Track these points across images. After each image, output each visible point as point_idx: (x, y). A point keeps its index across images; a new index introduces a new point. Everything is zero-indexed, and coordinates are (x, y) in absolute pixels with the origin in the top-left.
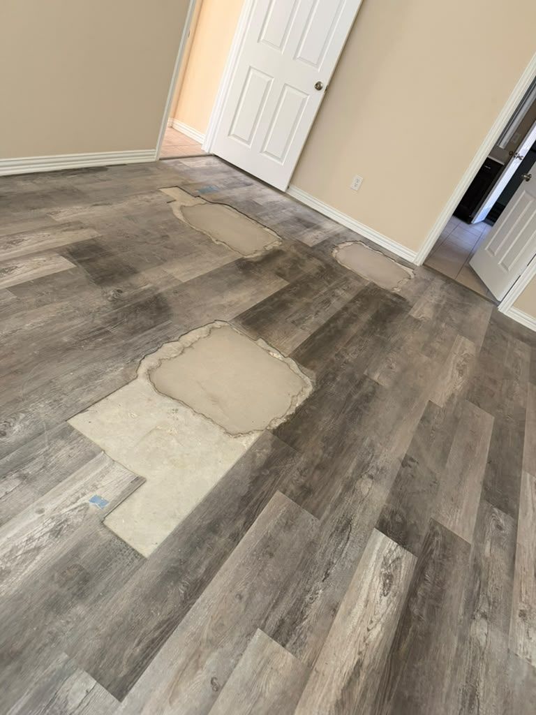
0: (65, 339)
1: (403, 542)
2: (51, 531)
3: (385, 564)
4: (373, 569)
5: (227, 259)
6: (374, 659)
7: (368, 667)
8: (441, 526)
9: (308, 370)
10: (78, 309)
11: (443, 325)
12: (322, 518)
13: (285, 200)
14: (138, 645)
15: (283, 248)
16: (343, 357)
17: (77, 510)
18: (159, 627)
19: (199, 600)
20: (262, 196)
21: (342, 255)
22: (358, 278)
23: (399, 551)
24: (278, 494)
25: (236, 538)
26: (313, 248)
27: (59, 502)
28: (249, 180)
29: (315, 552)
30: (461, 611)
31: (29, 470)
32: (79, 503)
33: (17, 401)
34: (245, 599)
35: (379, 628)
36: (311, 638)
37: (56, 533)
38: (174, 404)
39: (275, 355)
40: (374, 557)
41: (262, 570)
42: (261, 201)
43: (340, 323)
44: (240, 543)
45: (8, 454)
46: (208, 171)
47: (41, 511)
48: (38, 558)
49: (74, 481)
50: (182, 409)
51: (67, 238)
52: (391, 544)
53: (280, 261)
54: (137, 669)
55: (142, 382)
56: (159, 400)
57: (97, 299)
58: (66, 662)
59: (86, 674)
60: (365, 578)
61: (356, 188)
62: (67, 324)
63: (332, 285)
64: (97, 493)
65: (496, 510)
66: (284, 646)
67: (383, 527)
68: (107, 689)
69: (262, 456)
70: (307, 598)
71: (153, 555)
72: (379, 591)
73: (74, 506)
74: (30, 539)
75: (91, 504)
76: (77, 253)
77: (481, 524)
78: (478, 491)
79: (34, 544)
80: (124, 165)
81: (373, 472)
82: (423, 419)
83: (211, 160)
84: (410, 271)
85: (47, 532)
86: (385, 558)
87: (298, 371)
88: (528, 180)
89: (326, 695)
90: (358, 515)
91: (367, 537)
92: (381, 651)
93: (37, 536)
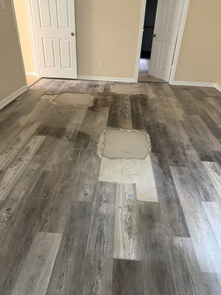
0: (70, 159)
1: (210, 160)
2: (128, 210)
3: (212, 168)
4: (211, 171)
5: (85, 110)
8: (215, 151)
9: (141, 130)
10: (63, 149)
11: (161, 97)
12: (187, 166)
13: (80, 81)
14: (180, 223)
15: (96, 97)
16: (146, 121)
17: (128, 201)
18: (180, 216)
19: (181, 203)
20: (72, 84)
21: (114, 90)
22: (126, 95)
23: (212, 163)
24: (170, 167)
25: (173, 184)
26: (104, 93)
27: (122, 202)
28: (63, 81)
29: (194, 175)
31: (105, 199)
32: (126, 199)
33: (78, 184)
34: (191, 197)
36: (215, 196)
37: (130, 210)
38: (120, 160)
39: (129, 131)
40: (208, 168)
41: (187, 188)
42: (73, 86)
43: (135, 112)
44: (175, 185)
45: (94, 198)
46: (47, 84)
47: (120, 207)
48: (133, 219)
49: (119, 194)
50: (123, 160)
51: (33, 129)
52: (209, 163)
53: (99, 102)
54: (186, 228)
55: (104, 159)
56: (113, 161)
57: (63, 142)
58: (169, 237)
59: (176, 237)
60: (211, 175)
61: (103, 65)
62: (65, 155)
63: (121, 101)
64: (128, 194)
66: (211, 201)
67: (203, 160)
68: (184, 237)
69: (156, 159)
70: (204, 187)
71: (159, 200)
72: (217, 175)
73: (126, 201)
74: (126, 216)
75: (130, 198)
76: (42, 131)
78: (214, 137)
79: (128, 216)
80: (20, 96)
81: (186, 147)
82: (183, 126)
83: (43, 79)
84: (136, 85)
85: (128, 212)
86: (210, 167)
87: (139, 132)
90: (194, 160)
91: (202, 164)
93: (127, 214)
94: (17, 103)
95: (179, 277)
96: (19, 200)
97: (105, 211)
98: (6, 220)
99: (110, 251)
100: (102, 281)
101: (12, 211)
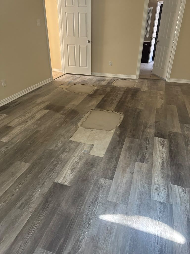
0: (58, 125)
1: (163, 137)
2: (79, 159)
3: (160, 143)
4: (158, 144)
5: (85, 96)
6: (166, 159)
7: (166, 161)
8: (172, 132)
9: (120, 112)
10: (56, 119)
11: (152, 90)
12: (140, 139)
13: (92, 77)
14: (110, 171)
15: (98, 88)
16: (128, 107)
18: (113, 167)
19: (119, 160)
20: (85, 79)
21: (115, 84)
22: (122, 88)
23: (163, 139)
24: (126, 138)
25: (121, 148)
26: (106, 85)
27: (77, 154)
28: (80, 76)
29: (142, 145)
30: (184, 146)
31: (67, 150)
32: (82, 153)
33: (55, 140)
34: (130, 158)
35: (165, 154)
36: (149, 160)
38: (92, 130)
39: (110, 112)
40: (157, 142)
41: (131, 152)
42: (86, 80)
43: (123, 99)
44: (123, 149)
45: (60, 149)
46: (68, 78)
47: (75, 156)
48: (80, 164)
49: (78, 149)
50: (93, 130)
51: (43, 106)
52: (160, 139)
53: (99, 91)
54: (113, 175)
55: (81, 128)
56: (86, 130)
57: (59, 115)
58: (97, 178)
59: (102, 178)
60: (157, 147)
61: (111, 65)
62: (56, 122)
63: (116, 92)
64: (85, 150)
65: (185, 124)
66: (143, 163)
67: (157, 136)
68: (108, 179)
69: (118, 132)
70: (144, 154)
71: (104, 156)
72: (162, 148)
73: (81, 153)
74: (76, 161)
75: (85, 152)
76: (47, 107)
77: (182, 128)
78: (178, 122)
80: (45, 85)
81: (148, 127)
82: (156, 112)
83: (67, 75)
84: (136, 81)
87: (118, 113)
88: (158, 42)
89: (158, 168)
90: (149, 136)
91: (153, 139)
92: (167, 157)
93: (77, 160)
94: (42, 89)
95: (90, 199)
96: (15, 144)
97: (64, 157)
98: (3, 152)
99: (54, 178)
100: (41, 191)
101: (8, 149)
